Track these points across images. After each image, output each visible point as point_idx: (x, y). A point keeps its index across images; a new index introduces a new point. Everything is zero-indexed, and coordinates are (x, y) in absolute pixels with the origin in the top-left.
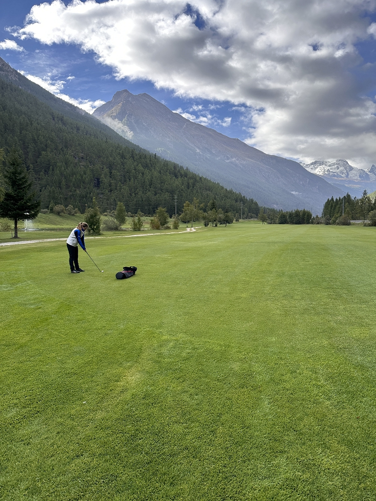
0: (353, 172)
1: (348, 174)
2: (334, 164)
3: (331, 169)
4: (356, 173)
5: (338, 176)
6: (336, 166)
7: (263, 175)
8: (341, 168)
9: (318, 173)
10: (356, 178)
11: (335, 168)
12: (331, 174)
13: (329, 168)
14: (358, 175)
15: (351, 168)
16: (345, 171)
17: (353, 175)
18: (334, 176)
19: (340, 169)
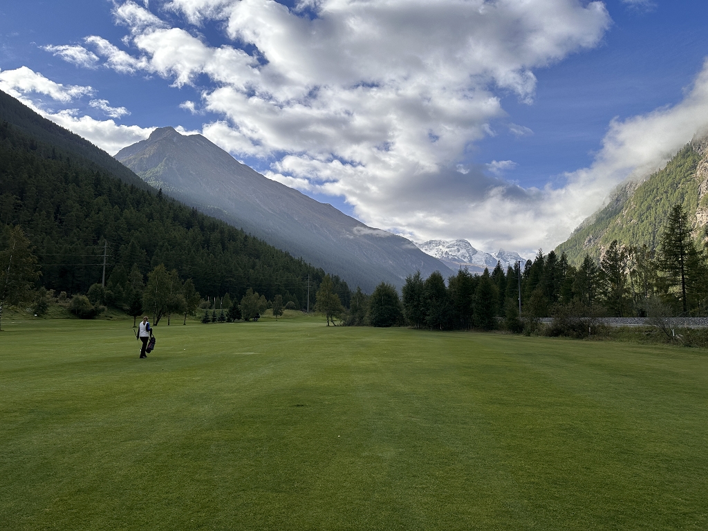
0: (476, 256)
1: (471, 258)
2: (453, 245)
3: (450, 251)
4: (480, 257)
5: (459, 260)
6: (456, 248)
7: (364, 254)
8: (463, 251)
9: (434, 256)
10: (481, 263)
11: (455, 251)
12: (450, 257)
13: (447, 250)
14: (484, 260)
15: (475, 252)
16: (467, 255)
17: (478, 260)
18: (455, 260)
19: (461, 252)
